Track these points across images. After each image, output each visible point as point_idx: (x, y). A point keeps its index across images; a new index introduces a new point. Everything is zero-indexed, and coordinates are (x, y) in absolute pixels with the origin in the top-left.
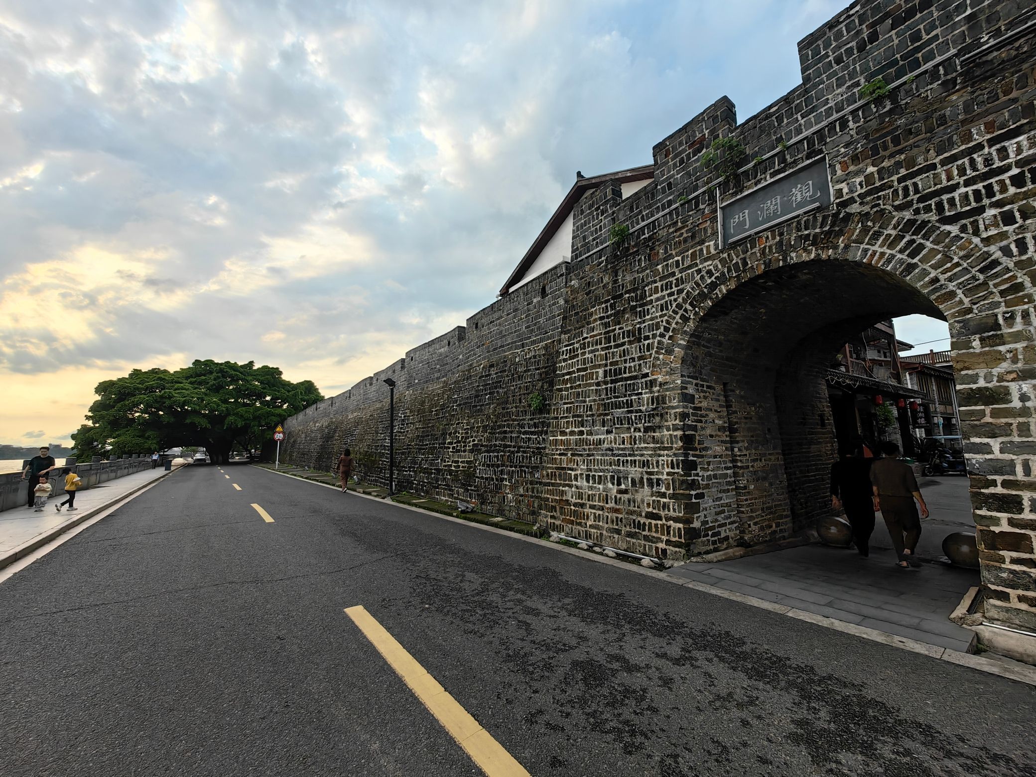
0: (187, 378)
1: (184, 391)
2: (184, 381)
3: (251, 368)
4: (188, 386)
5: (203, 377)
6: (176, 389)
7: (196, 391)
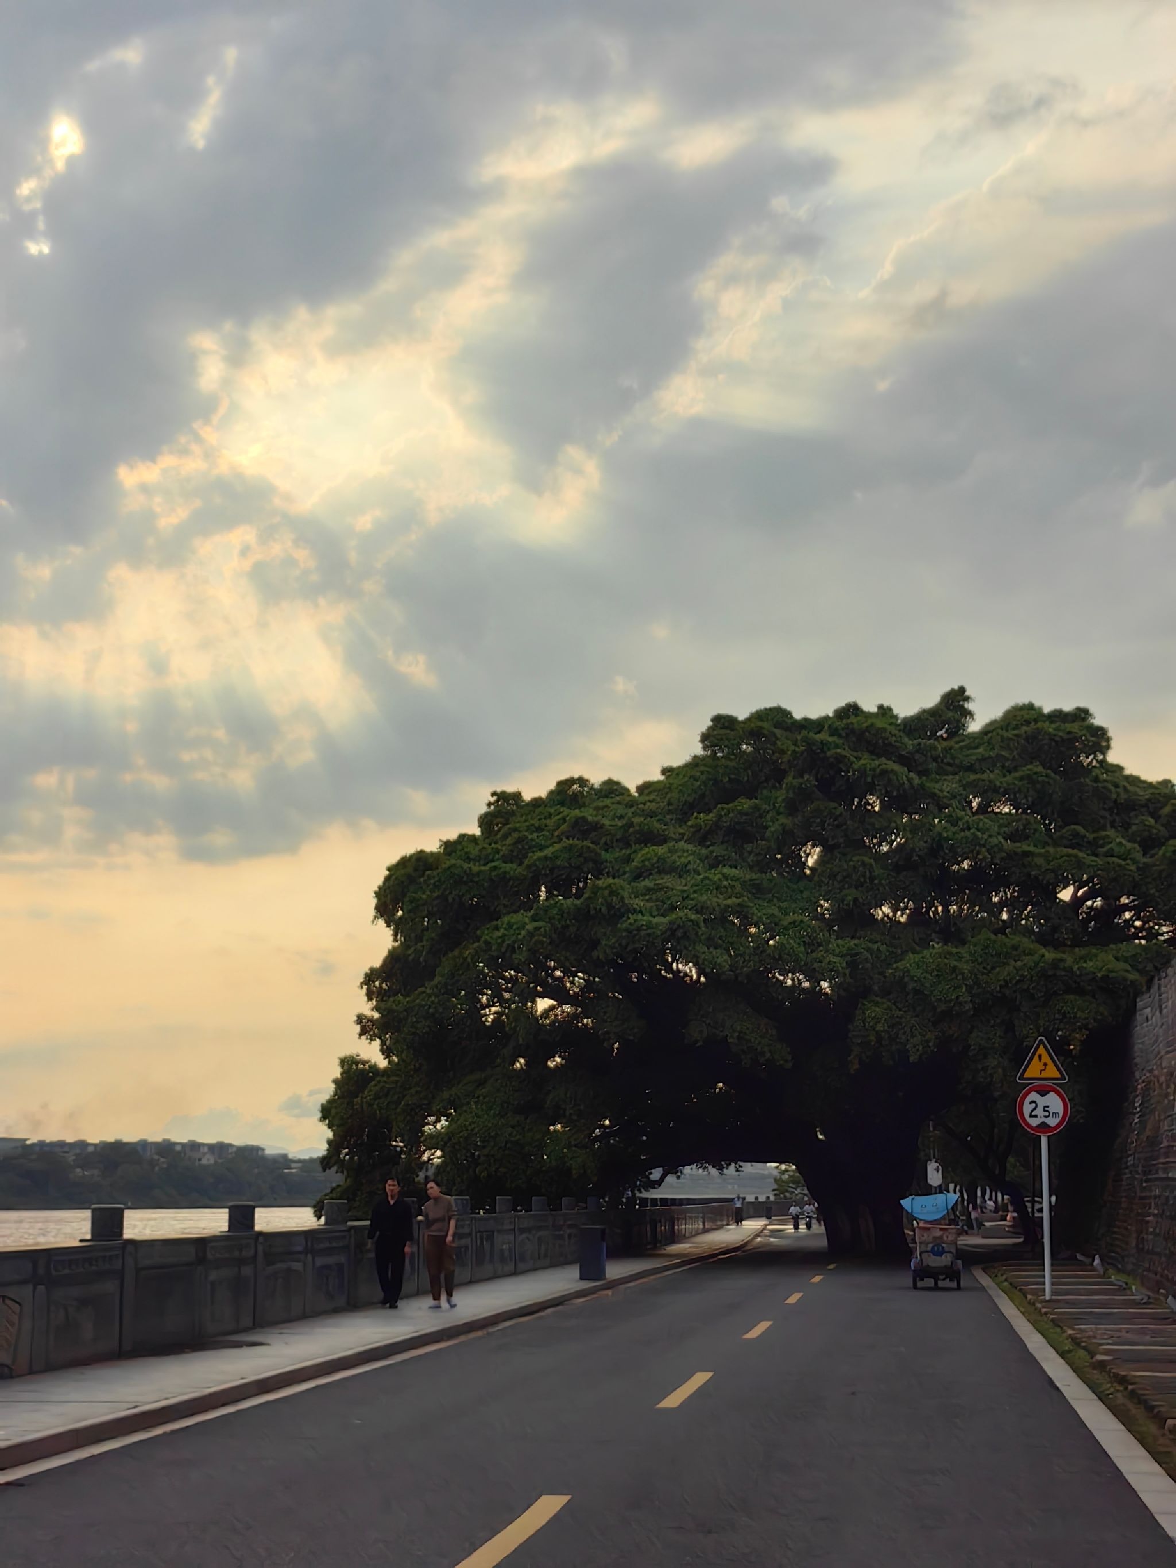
0: (685, 811)
1: (666, 880)
2: (673, 831)
3: (956, 728)
4: (686, 852)
5: (745, 804)
6: (638, 876)
7: (715, 876)
